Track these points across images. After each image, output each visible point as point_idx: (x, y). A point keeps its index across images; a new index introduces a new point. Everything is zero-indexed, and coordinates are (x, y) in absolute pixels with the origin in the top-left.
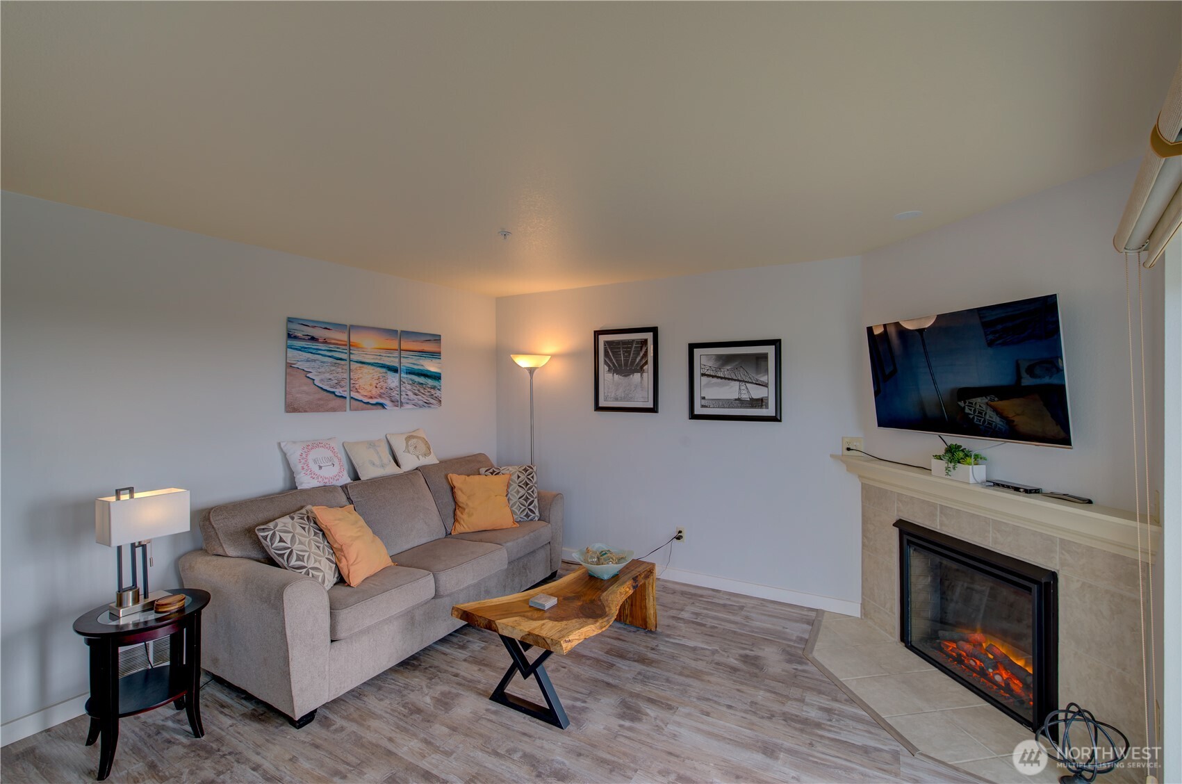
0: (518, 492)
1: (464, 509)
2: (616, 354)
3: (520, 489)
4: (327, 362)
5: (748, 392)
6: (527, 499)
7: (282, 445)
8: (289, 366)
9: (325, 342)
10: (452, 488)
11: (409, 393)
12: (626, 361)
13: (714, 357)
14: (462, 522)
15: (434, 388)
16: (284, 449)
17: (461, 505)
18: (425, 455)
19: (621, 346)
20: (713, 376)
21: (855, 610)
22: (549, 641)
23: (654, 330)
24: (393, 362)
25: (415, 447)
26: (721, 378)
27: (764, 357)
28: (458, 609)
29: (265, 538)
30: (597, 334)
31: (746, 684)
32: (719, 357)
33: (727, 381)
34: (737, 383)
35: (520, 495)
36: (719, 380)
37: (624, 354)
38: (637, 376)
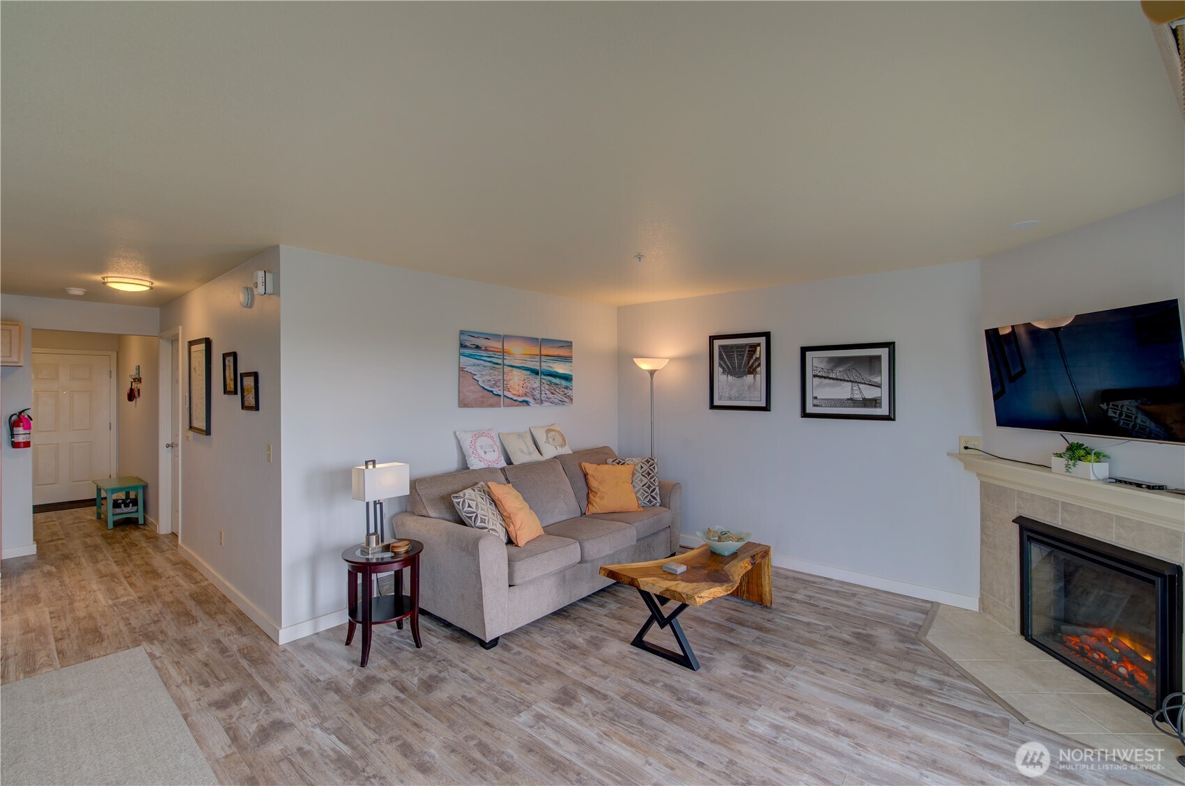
0: (642, 481)
1: (596, 493)
2: (730, 358)
3: (643, 478)
4: (487, 366)
5: (861, 392)
6: (649, 487)
7: (457, 433)
8: (461, 370)
9: (486, 350)
10: (585, 475)
11: (547, 392)
12: (740, 364)
13: (826, 359)
14: (595, 504)
15: (567, 388)
16: (459, 437)
17: (593, 489)
18: (562, 446)
19: (735, 350)
20: (825, 378)
21: (973, 604)
22: (684, 596)
23: (767, 335)
24: (535, 366)
25: (554, 439)
26: (833, 379)
27: (879, 358)
28: (605, 569)
29: (458, 503)
30: (712, 339)
31: (859, 655)
32: (831, 359)
33: (839, 382)
34: (850, 384)
35: (643, 483)
36: (832, 381)
37: (737, 357)
38: (750, 377)
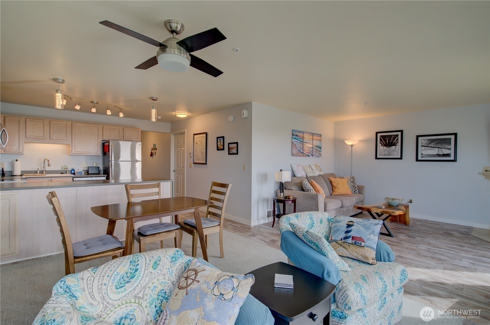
1: (336, 188)
2: (385, 140)
3: (351, 183)
5: (442, 152)
6: (354, 187)
7: (292, 165)
8: (292, 143)
10: (331, 182)
11: (315, 152)
12: (389, 142)
13: (427, 140)
14: (336, 191)
15: (320, 151)
18: (321, 171)
19: (387, 137)
20: (427, 147)
23: (402, 131)
25: (318, 169)
26: (430, 147)
27: (450, 139)
28: (356, 207)
29: (305, 185)
30: (377, 133)
31: (448, 237)
32: (429, 140)
33: (433, 148)
34: (438, 149)
35: (351, 185)
36: (429, 148)
37: (388, 140)
38: (393, 147)
